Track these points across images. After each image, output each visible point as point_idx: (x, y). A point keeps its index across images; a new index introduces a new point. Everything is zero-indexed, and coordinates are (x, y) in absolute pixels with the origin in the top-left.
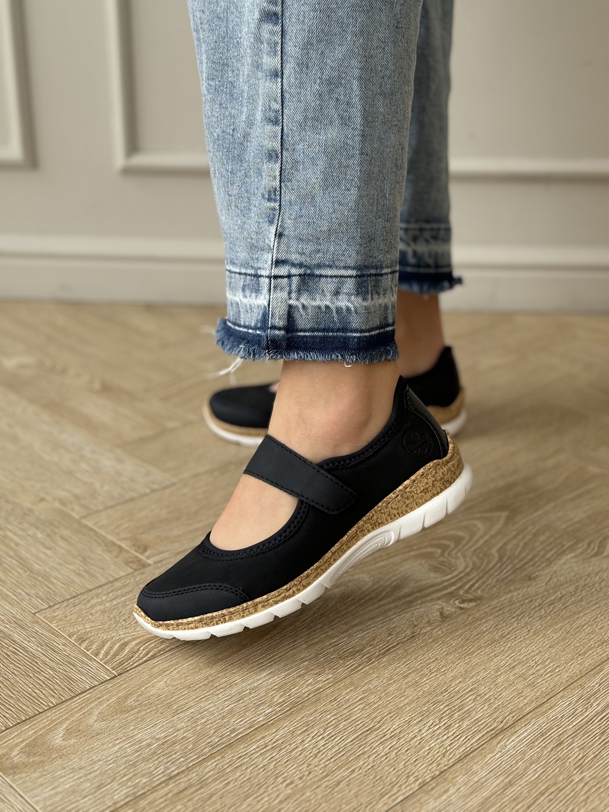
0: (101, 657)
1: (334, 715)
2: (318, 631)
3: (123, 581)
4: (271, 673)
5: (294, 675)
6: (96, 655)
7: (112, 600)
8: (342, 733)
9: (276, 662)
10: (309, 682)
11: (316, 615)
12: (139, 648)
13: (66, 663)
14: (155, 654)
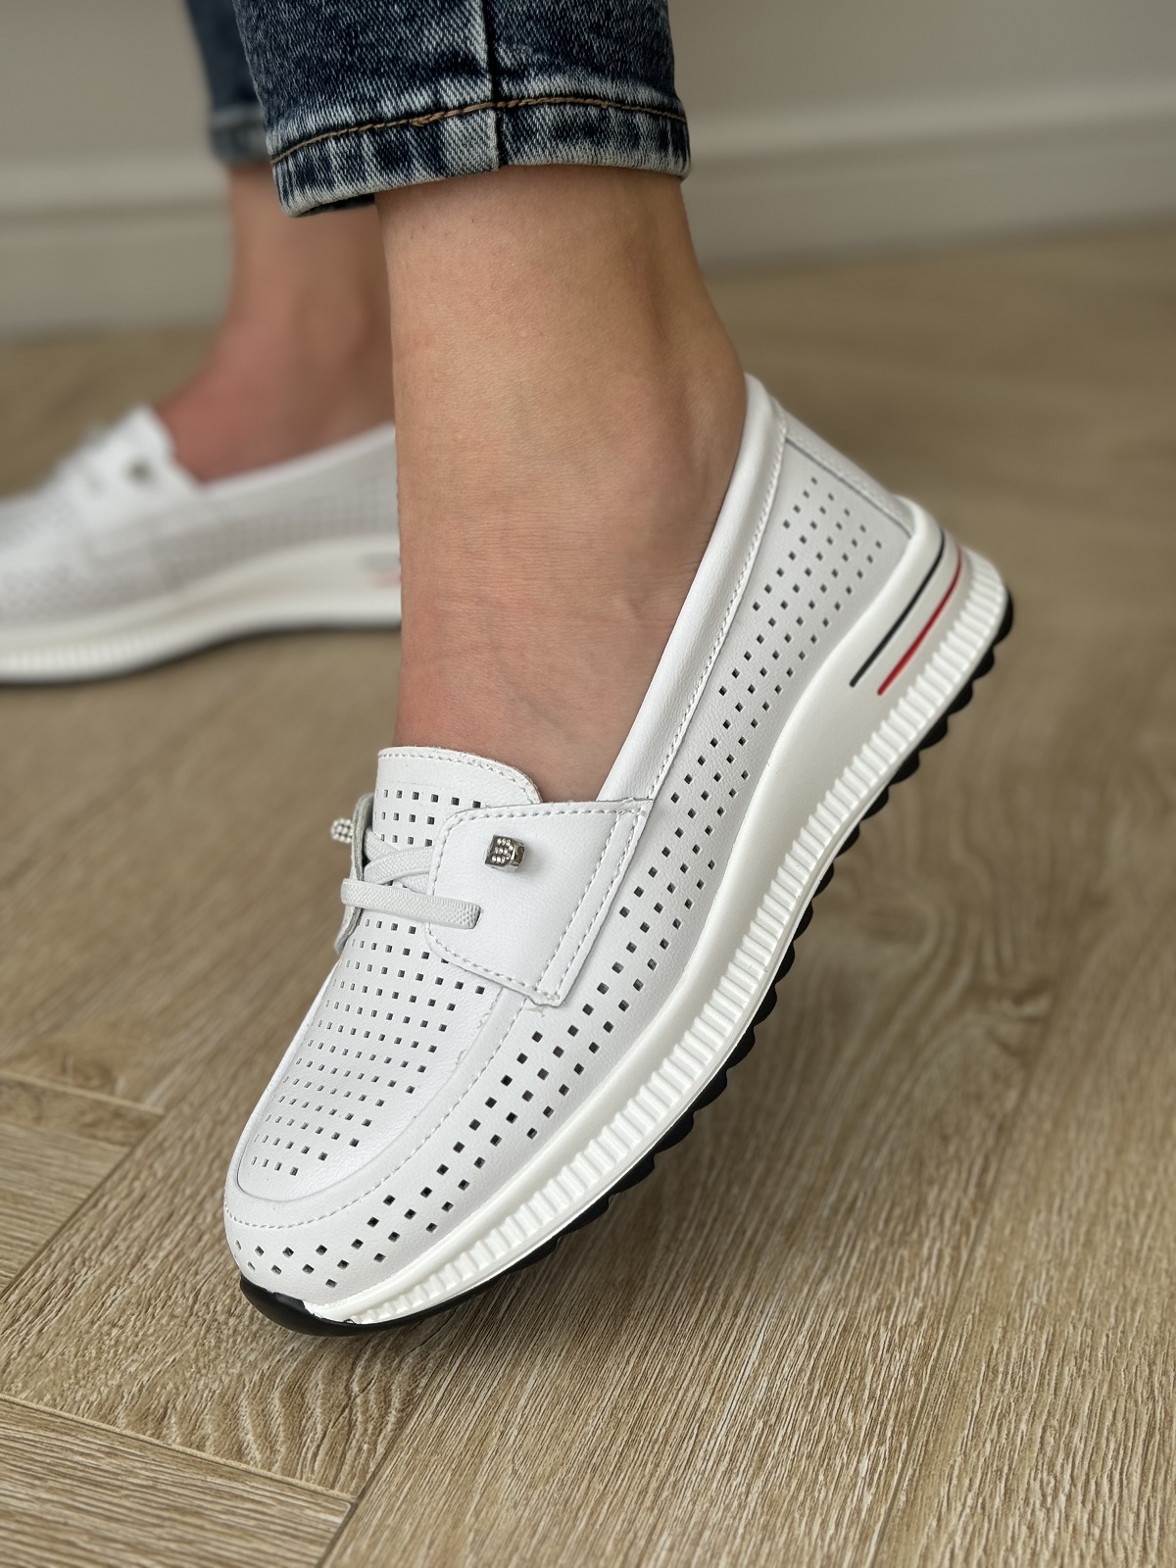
0: (258, 1457)
1: (1033, 1417)
2: (771, 1182)
3: (123, 1189)
4: (766, 1345)
5: (829, 1333)
6: (240, 1453)
7: (139, 1258)
8: (1099, 1465)
9: (750, 1309)
10: (884, 1337)
11: (726, 1139)
12: (347, 1388)
13: (166, 1514)
14: (409, 1394)
